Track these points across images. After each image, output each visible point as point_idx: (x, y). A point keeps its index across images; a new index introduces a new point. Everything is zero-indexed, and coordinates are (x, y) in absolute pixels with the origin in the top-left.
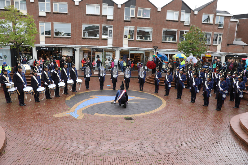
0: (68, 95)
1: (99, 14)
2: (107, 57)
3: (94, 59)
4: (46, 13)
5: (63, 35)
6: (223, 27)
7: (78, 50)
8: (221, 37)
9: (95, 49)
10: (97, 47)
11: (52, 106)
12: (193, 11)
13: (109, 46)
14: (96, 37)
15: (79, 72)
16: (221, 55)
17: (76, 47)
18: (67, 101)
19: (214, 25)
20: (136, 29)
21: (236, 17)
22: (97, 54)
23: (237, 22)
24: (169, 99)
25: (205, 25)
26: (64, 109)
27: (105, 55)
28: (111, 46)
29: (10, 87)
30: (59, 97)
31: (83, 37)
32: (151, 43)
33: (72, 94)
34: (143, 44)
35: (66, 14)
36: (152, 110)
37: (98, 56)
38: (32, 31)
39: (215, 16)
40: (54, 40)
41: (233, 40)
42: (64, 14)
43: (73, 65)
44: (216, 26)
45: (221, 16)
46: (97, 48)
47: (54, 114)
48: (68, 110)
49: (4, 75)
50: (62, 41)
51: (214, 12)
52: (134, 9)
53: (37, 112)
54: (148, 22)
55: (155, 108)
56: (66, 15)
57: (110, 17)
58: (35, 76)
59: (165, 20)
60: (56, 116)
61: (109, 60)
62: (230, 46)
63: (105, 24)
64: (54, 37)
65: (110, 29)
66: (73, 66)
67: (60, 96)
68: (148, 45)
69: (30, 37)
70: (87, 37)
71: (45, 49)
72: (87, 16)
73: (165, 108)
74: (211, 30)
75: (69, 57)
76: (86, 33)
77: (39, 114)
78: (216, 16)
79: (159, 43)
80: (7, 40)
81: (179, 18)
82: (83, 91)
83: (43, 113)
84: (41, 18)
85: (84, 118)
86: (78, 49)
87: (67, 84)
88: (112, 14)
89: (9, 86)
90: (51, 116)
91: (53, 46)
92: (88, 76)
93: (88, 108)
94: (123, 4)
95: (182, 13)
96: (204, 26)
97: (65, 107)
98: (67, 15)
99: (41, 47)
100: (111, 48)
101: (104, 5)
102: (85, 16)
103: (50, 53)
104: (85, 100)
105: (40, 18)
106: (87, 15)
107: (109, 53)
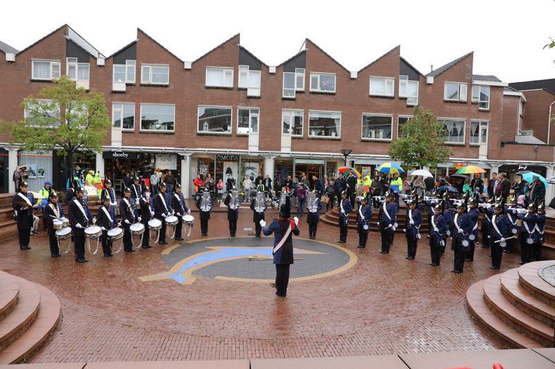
0: (166, 246)
1: (231, 85)
2: (249, 172)
3: (220, 177)
4: (127, 85)
5: (159, 128)
6: (488, 109)
7: (188, 158)
8: (487, 127)
9: (224, 156)
10: (228, 151)
11: (136, 263)
12: (425, 77)
13: (251, 149)
14: (226, 132)
15: (190, 203)
16: (489, 165)
17: (184, 153)
18: (165, 255)
19: (469, 103)
20: (306, 114)
21: (515, 86)
22: (226, 165)
23: (519, 97)
24: (364, 253)
25: (450, 104)
26: (158, 269)
27: (244, 168)
28: (256, 149)
29: (60, 228)
30: (150, 249)
31: (199, 132)
32: (339, 142)
33: (174, 243)
34: (322, 146)
35: (166, 86)
36: (326, 272)
37: (229, 171)
38: (100, 122)
39: (470, 86)
40: (139, 139)
41: (515, 134)
42: (162, 86)
43: (178, 187)
44: (474, 106)
45: (482, 86)
46: (228, 153)
47: (139, 276)
48: (167, 270)
49: (51, 205)
50: (156, 139)
51: (468, 78)
52: (303, 75)
53: (110, 273)
54: (332, 100)
55: (333, 268)
56: (165, 89)
57: (254, 92)
58: (105, 206)
59: (367, 96)
60: (144, 279)
61: (252, 179)
62: (507, 147)
63: (243, 105)
64: (141, 133)
65: (254, 115)
66: (178, 190)
67: (150, 247)
68: (334, 146)
69: (96, 134)
70: (208, 132)
71: (120, 155)
72: (207, 90)
73: (352, 268)
74: (463, 115)
75: (170, 172)
76: (206, 124)
77: (113, 276)
78: (472, 85)
79: (356, 142)
80: (53, 140)
81: (396, 91)
82: (196, 239)
83: (120, 274)
84: (117, 95)
85: (194, 284)
86: (187, 156)
87: (164, 223)
88: (258, 85)
89: (59, 226)
90: (135, 280)
91: (138, 150)
92: (205, 208)
93: (203, 268)
94: (281, 65)
95: (400, 81)
96: (448, 106)
97: (161, 264)
98: (167, 89)
99: (114, 152)
100: (257, 154)
101: (242, 69)
102: (204, 90)
103: (130, 163)
104: (198, 254)
105: (114, 95)
106: (208, 88)
107: (252, 165)
